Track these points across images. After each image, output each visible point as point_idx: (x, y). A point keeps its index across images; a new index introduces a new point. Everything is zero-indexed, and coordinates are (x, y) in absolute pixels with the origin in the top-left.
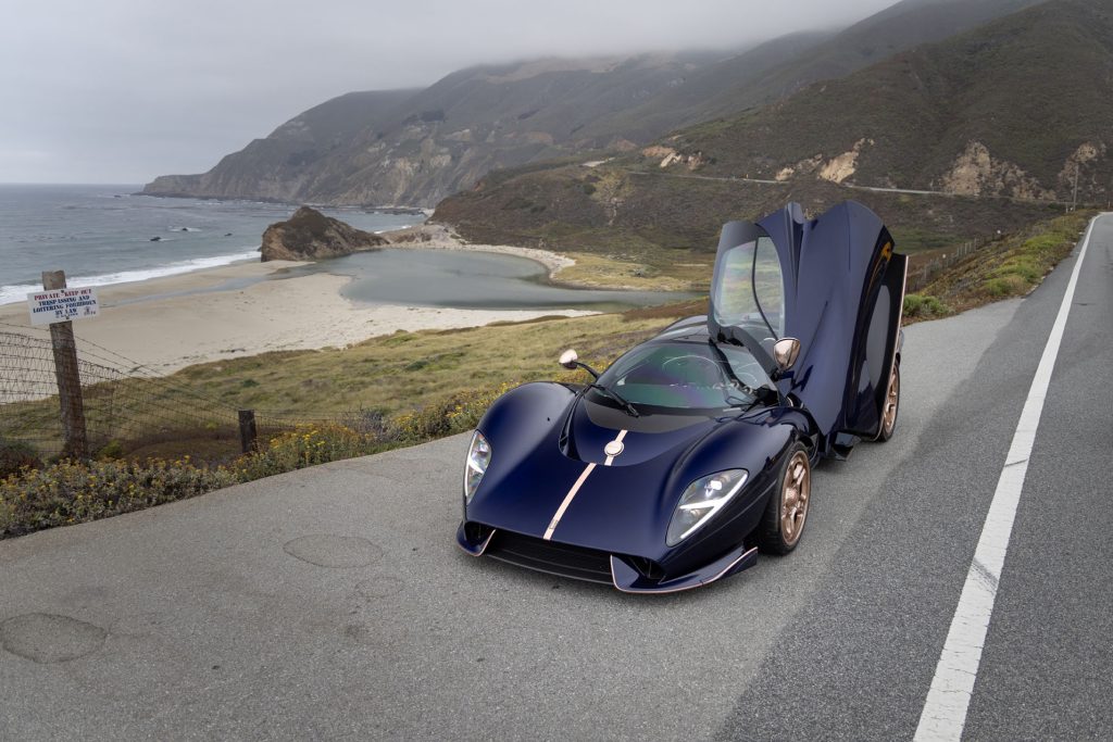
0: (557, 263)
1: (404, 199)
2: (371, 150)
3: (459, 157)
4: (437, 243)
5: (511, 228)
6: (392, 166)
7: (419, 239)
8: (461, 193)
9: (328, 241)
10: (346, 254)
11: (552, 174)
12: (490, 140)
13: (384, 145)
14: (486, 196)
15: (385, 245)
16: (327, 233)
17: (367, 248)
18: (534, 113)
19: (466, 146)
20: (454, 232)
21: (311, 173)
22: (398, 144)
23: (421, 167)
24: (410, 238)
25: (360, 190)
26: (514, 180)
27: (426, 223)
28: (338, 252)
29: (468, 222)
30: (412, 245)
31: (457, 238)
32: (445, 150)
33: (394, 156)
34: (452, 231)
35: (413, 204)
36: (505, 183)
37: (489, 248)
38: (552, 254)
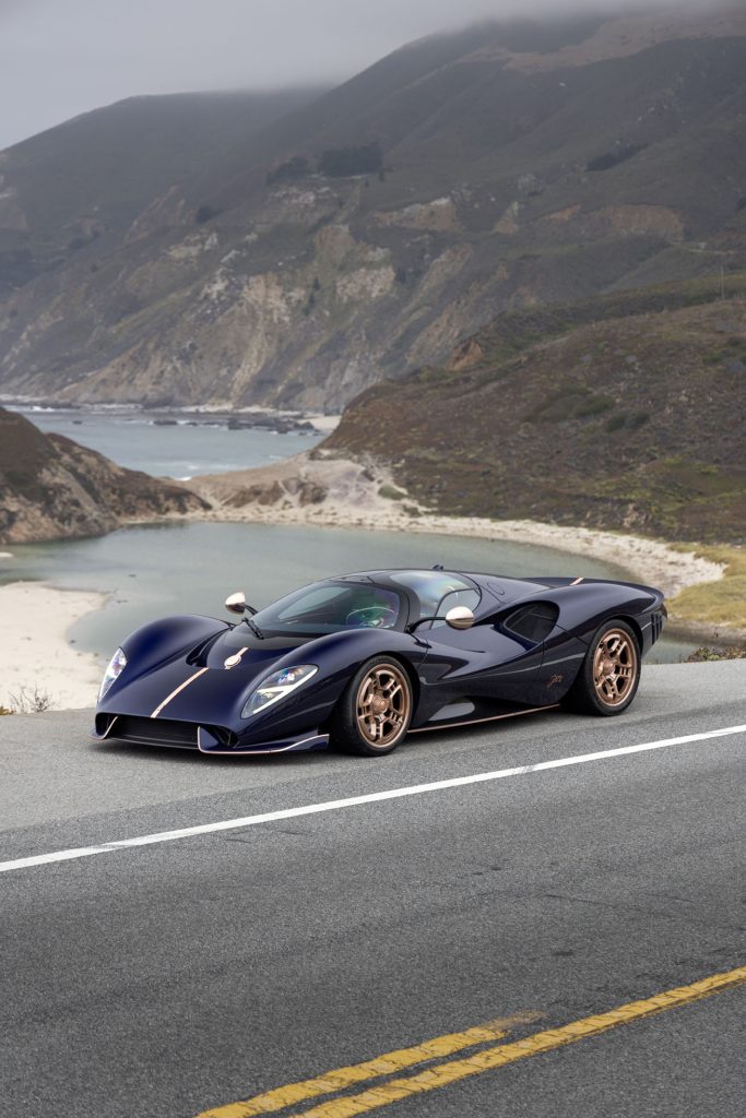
0: (671, 571)
1: (259, 387)
2: (178, 253)
3: (418, 273)
4: (341, 511)
5: (547, 472)
6: (233, 295)
7: (294, 499)
8: (416, 372)
9: (45, 497)
10: (91, 534)
11: (671, 326)
12: (507, 226)
13: (212, 240)
14: (484, 382)
15: (199, 513)
16: (46, 476)
17: (152, 517)
18: (628, 153)
19: (439, 242)
20: (389, 481)
21: (13, 314)
22: (252, 237)
23: (312, 301)
24: (269, 495)
25: (140, 362)
26: (561, 341)
27: (313, 456)
28: (71, 528)
29: (429, 454)
30: (271, 513)
31: (397, 496)
32: (379, 254)
33: (242, 269)
34: (385, 477)
35: (285, 401)
36: (539, 347)
37: (483, 526)
38: (659, 548)
